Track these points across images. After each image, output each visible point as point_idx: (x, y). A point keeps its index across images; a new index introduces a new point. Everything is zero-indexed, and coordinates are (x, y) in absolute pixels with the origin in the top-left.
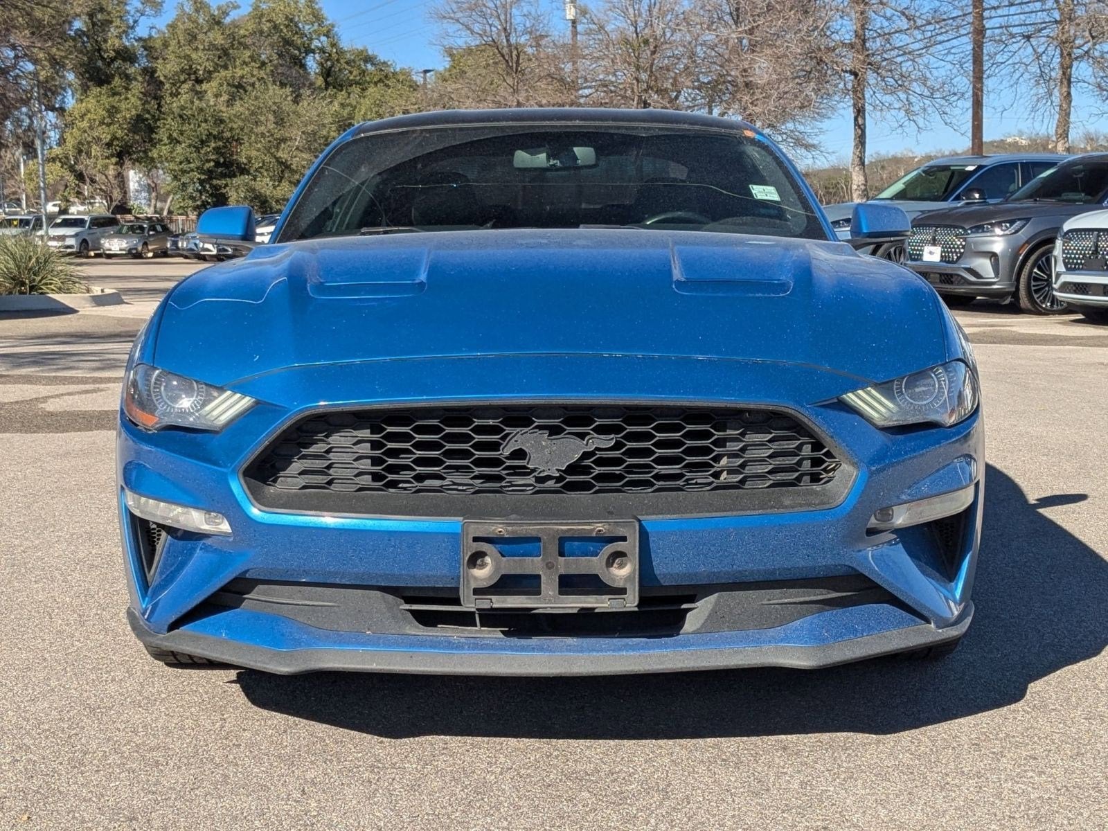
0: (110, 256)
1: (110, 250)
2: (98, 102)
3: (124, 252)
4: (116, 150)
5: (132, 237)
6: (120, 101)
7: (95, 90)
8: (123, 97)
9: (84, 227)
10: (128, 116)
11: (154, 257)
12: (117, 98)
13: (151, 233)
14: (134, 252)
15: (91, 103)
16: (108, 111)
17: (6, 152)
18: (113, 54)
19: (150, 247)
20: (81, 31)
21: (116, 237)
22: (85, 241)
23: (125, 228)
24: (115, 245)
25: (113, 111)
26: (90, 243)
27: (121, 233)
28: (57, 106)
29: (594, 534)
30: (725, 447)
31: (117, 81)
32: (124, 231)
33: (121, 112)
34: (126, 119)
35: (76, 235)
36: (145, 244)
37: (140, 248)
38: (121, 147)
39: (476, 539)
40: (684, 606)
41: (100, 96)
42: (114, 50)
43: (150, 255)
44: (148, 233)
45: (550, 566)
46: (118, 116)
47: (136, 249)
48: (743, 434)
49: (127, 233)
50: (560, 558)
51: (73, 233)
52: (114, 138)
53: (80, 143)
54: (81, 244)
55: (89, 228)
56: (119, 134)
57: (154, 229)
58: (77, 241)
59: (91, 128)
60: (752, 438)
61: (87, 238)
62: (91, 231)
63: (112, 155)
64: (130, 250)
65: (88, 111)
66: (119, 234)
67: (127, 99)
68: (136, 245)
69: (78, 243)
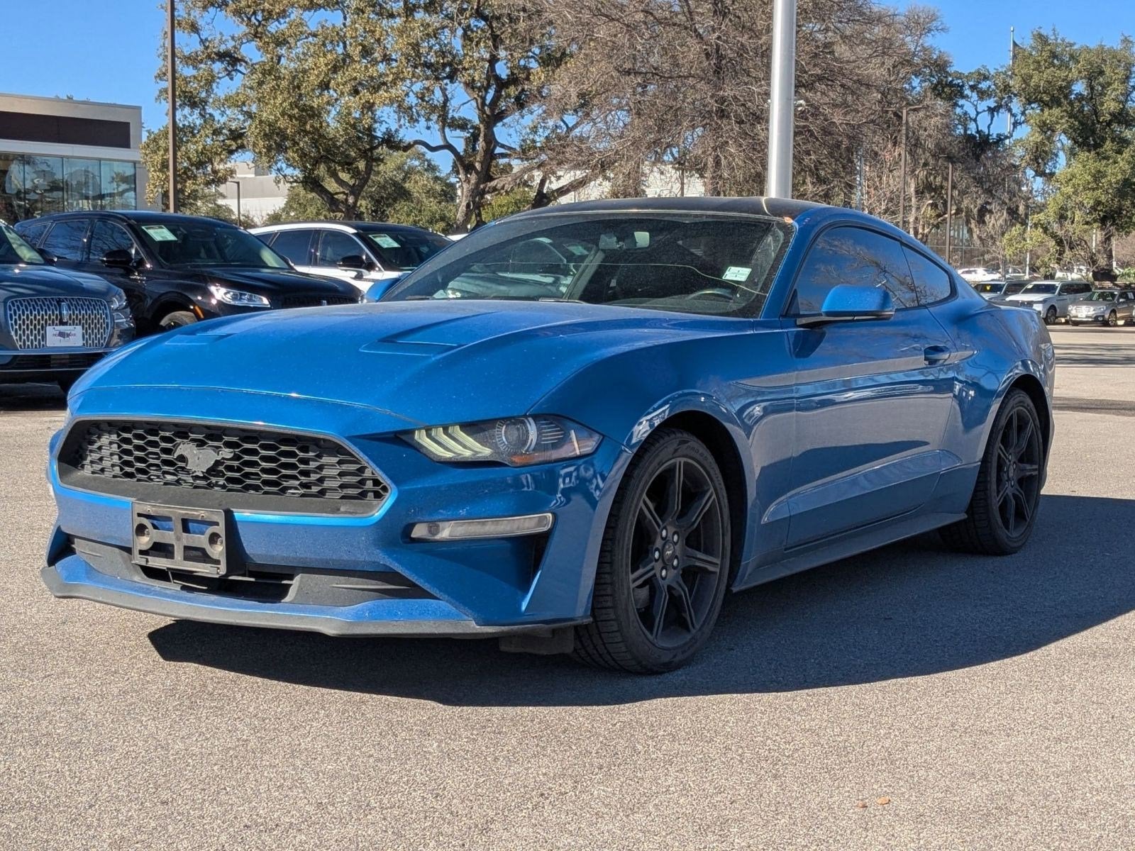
0: (1076, 323)
1: (1076, 317)
2: (1084, 166)
3: (1090, 320)
4: (1099, 215)
5: (1101, 304)
6: (1107, 165)
7: (1083, 155)
8: (1111, 161)
9: (1054, 293)
10: (1113, 180)
11: (1125, 325)
12: (1104, 162)
13: (1121, 300)
14: (1101, 319)
15: (1077, 167)
16: (1094, 176)
17: (990, 218)
18: (1108, 117)
19: (1118, 315)
20: (1081, 94)
21: (1084, 304)
22: (1053, 307)
23: (1096, 295)
24: (1083, 312)
25: (1098, 176)
26: (1058, 310)
27: (1091, 300)
28: (1047, 171)
29: (200, 519)
30: (309, 464)
31: (1108, 145)
32: (1094, 298)
33: (1106, 176)
34: (1111, 184)
35: (1044, 302)
36: (1114, 311)
37: (1107, 316)
38: (1105, 212)
39: (139, 515)
40: (285, 582)
41: (1087, 161)
42: (1110, 114)
43: (1121, 322)
44: (1118, 300)
45: (178, 539)
46: (1103, 181)
47: (1103, 316)
48: (319, 456)
49: (1097, 300)
50: (184, 534)
51: (1041, 299)
52: (1098, 203)
53: (1062, 208)
54: (1049, 310)
55: (1059, 294)
56: (1103, 199)
57: (1127, 298)
58: (1044, 307)
59: (1075, 193)
60: (326, 460)
61: (1056, 305)
62: (1061, 297)
63: (1095, 220)
64: (1096, 317)
65: (1073, 176)
66: (1089, 301)
67: (1115, 162)
68: (1103, 312)
69: (1046, 309)
